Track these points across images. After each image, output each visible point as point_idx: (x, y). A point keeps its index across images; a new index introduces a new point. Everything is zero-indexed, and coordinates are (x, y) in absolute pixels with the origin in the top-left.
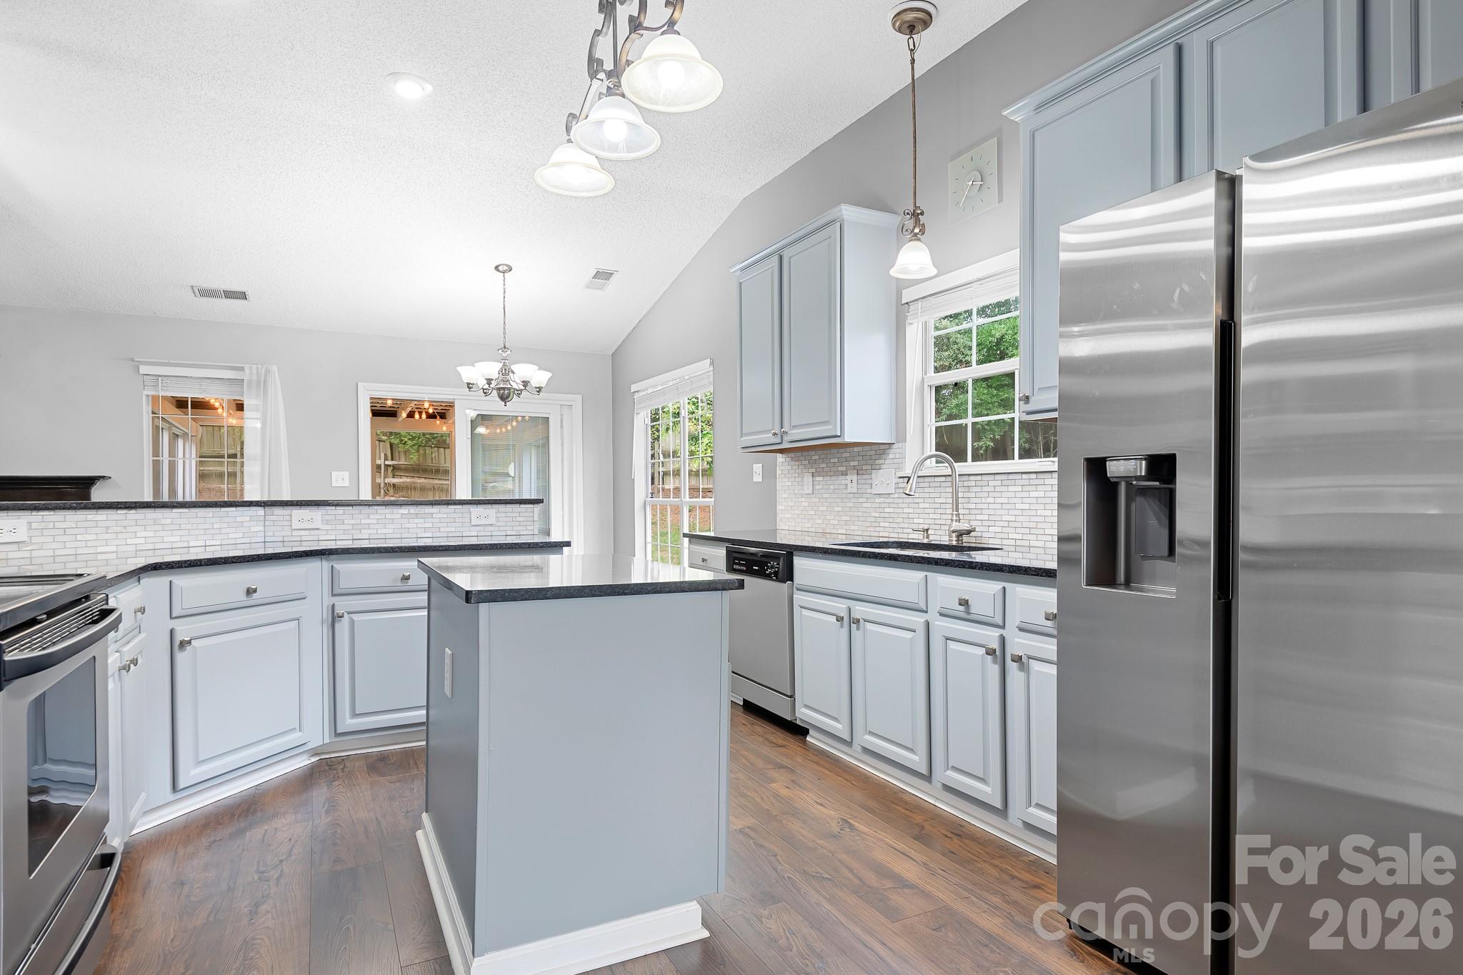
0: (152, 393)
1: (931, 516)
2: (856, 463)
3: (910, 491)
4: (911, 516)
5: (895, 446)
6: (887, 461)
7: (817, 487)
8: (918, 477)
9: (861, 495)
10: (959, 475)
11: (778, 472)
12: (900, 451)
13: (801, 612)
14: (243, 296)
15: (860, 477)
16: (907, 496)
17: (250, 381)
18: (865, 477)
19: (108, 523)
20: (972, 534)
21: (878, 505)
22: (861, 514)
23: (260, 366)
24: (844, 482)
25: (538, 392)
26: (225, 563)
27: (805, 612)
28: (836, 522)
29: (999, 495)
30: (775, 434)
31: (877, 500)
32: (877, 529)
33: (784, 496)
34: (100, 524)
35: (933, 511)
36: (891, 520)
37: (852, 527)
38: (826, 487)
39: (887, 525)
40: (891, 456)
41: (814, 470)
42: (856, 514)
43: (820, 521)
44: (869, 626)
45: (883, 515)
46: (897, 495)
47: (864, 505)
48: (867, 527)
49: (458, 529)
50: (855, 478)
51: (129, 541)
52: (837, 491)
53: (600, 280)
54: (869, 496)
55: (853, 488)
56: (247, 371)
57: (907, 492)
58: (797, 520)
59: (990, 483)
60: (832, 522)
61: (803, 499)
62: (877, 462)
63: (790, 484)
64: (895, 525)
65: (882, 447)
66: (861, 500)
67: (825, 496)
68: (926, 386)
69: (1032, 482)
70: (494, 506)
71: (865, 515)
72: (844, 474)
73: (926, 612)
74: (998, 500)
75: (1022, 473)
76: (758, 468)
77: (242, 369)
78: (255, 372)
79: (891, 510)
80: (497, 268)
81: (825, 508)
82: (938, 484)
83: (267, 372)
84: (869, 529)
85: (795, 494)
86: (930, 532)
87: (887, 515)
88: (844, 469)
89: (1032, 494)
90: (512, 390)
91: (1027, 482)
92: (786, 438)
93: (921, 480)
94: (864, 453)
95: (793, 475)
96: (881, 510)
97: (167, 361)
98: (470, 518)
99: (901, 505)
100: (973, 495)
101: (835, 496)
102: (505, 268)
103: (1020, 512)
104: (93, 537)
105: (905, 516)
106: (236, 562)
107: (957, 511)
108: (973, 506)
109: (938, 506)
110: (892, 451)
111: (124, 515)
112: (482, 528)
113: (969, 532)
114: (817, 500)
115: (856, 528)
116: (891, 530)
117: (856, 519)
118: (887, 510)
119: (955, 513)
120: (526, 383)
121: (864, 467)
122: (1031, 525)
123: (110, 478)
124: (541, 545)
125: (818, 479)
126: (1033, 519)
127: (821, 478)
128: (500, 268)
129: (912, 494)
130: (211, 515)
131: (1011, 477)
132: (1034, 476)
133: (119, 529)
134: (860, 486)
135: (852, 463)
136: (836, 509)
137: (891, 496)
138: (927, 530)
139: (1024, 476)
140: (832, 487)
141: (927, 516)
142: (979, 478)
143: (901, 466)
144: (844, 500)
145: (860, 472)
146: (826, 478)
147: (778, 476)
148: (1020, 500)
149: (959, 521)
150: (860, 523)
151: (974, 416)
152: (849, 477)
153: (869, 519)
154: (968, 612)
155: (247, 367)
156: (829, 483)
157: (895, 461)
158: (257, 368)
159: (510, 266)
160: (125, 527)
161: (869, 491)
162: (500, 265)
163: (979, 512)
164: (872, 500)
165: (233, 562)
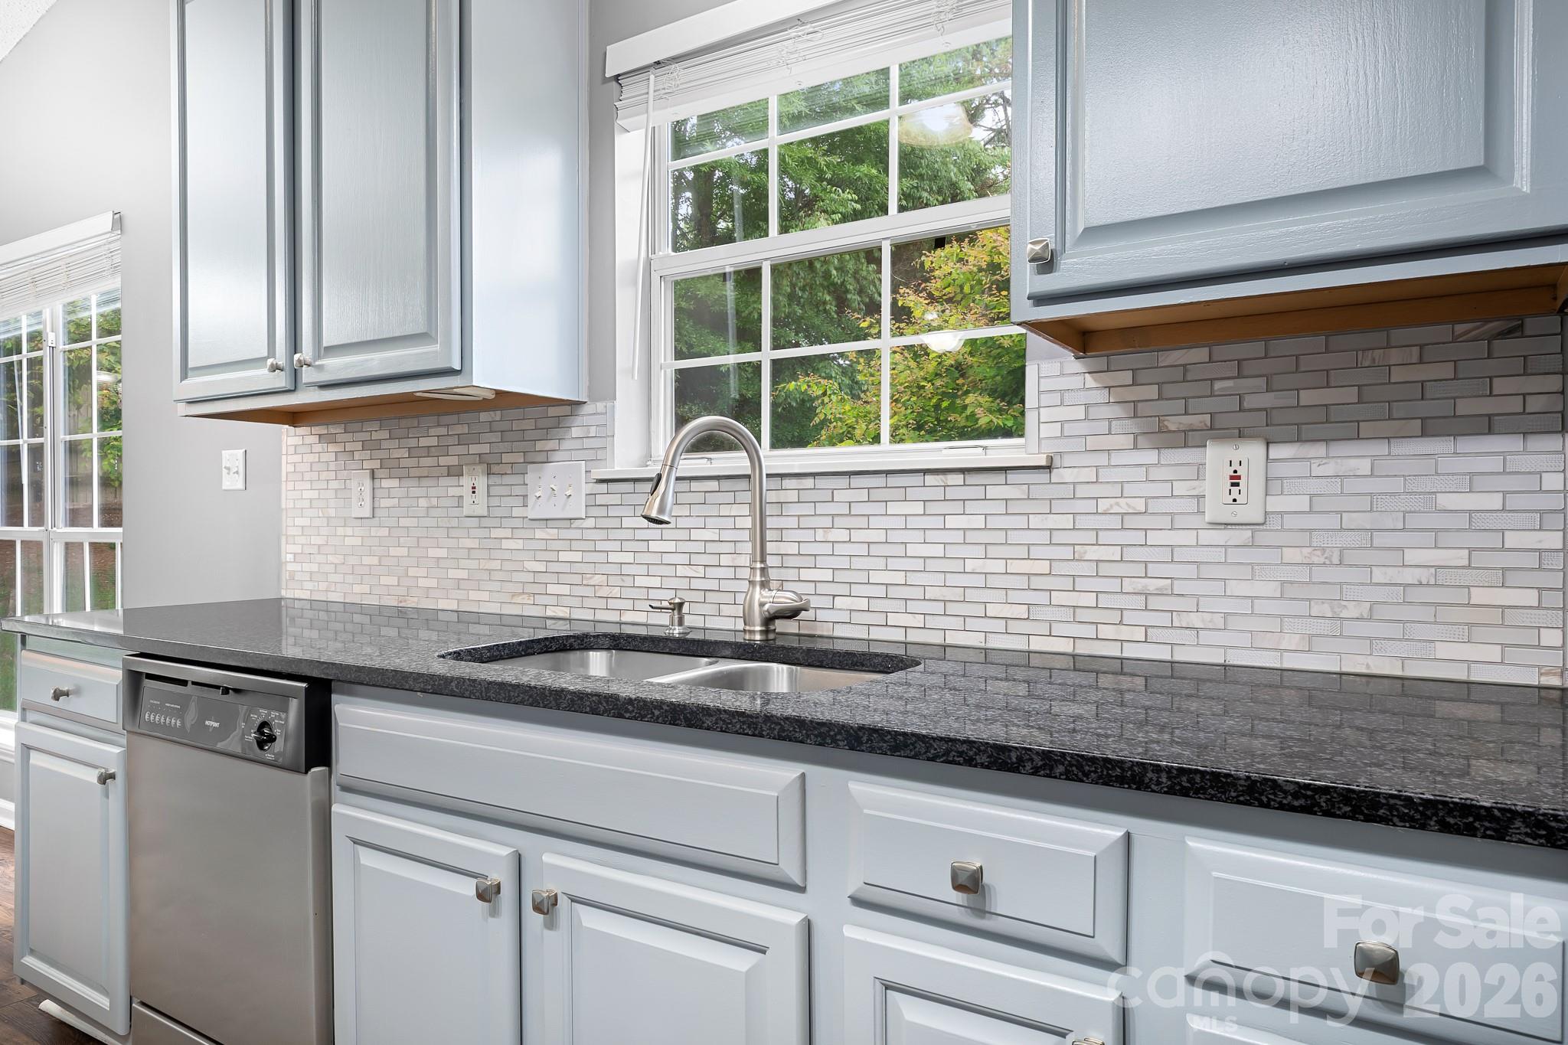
1: (681, 571)
2: (485, 449)
3: (661, 510)
4: (626, 570)
5: (587, 409)
6: (566, 445)
7: (384, 503)
8: (678, 479)
9: (496, 522)
10: (768, 476)
11: (286, 468)
12: (598, 419)
13: (356, 857)
15: (494, 479)
16: (652, 525)
18: (507, 479)
20: (803, 615)
21: (542, 545)
22: (496, 565)
24: (452, 491)
27: (368, 858)
28: (433, 583)
29: (862, 522)
30: (275, 368)
31: (539, 534)
32: (540, 600)
33: (299, 521)
35: (684, 559)
36: (577, 579)
37: (473, 595)
38: (405, 502)
39: (565, 589)
40: (575, 432)
41: (376, 464)
42: (485, 564)
43: (394, 581)
44: (590, 918)
45: (554, 567)
46: (590, 523)
47: (506, 544)
48: (514, 595)
50: (481, 482)
52: (434, 512)
54: (518, 523)
55: (477, 505)
57: (654, 514)
58: (333, 578)
59: (838, 495)
60: (422, 582)
61: (349, 531)
62: (539, 446)
63: (314, 494)
64: (589, 592)
65: (553, 411)
66: (495, 533)
67: (403, 522)
68: (655, 277)
69: (951, 493)
71: (508, 566)
72: (455, 472)
73: (802, 890)
74: (857, 536)
75: (926, 472)
76: (232, 458)
79: (577, 556)
81: (404, 551)
82: (700, 498)
84: (518, 599)
85: (328, 518)
86: (685, 609)
87: (565, 568)
88: (453, 461)
89: (952, 521)
91: (938, 494)
92: (307, 375)
93: (684, 486)
94: (505, 426)
95: (324, 475)
96: (552, 556)
99: (600, 546)
100: (792, 522)
101: (431, 522)
103: (918, 565)
105: (615, 570)
107: (763, 561)
108: (793, 549)
109: (700, 547)
110: (578, 421)
113: (792, 614)
114: (385, 532)
115: (485, 596)
116: (576, 602)
117: (485, 576)
118: (563, 556)
119: (758, 565)
121: (506, 458)
122: (948, 594)
125: (386, 483)
126: (952, 580)
127: (395, 483)
129: (666, 518)
131: (893, 480)
132: (958, 479)
134: (495, 501)
135: (474, 449)
136: (432, 553)
137: (576, 524)
138: (681, 605)
139: (930, 479)
140: (423, 502)
141: (670, 571)
142: (809, 483)
143: (600, 454)
144: (453, 533)
145: (495, 469)
146: (407, 483)
147: (284, 479)
148: (918, 536)
149: (764, 585)
150: (496, 586)
151: (776, 346)
152: (466, 481)
153: (517, 577)
154: (982, 912)
156: (415, 491)
157: (587, 443)
161: (516, 512)
163: (810, 562)
164: (528, 534)
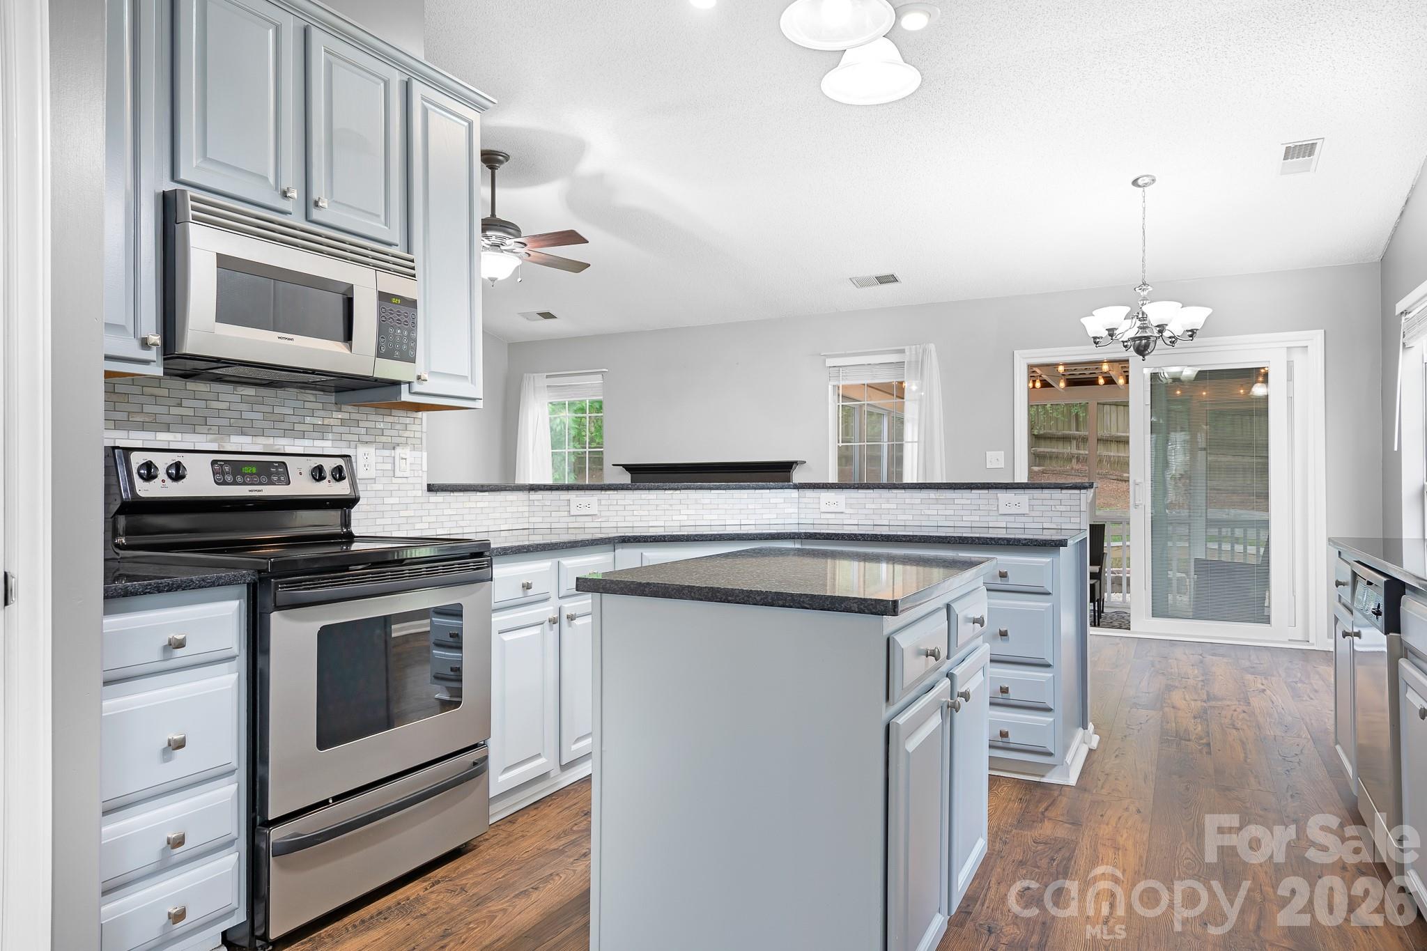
0: (836, 383)
14: (891, 279)
17: (910, 362)
19: (657, 502)
23: (918, 346)
25: (1191, 336)
26: (687, 541)
34: (651, 502)
49: (983, 519)
51: (675, 518)
53: (1295, 160)
56: (907, 353)
70: (1027, 491)
77: (902, 351)
78: (914, 352)
80: (1135, 183)
83: (924, 351)
90: (1152, 339)
97: (843, 352)
98: (998, 505)
102: (1147, 180)
104: (646, 513)
106: (698, 541)
111: (670, 495)
112: (1012, 518)
120: (1161, 328)
123: (805, 462)
124: (1024, 542)
128: (1140, 182)
130: (746, 496)
133: (667, 507)
155: (907, 348)
158: (916, 348)
159: (1151, 176)
160: (671, 505)
162: (1138, 179)
165: (695, 540)
